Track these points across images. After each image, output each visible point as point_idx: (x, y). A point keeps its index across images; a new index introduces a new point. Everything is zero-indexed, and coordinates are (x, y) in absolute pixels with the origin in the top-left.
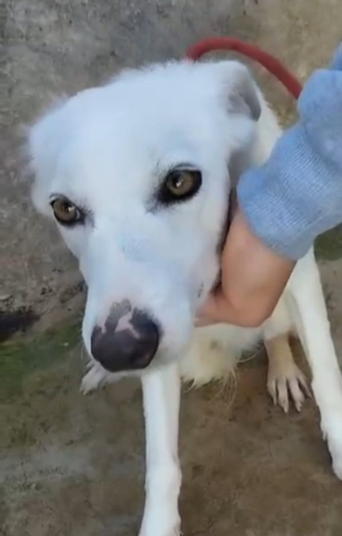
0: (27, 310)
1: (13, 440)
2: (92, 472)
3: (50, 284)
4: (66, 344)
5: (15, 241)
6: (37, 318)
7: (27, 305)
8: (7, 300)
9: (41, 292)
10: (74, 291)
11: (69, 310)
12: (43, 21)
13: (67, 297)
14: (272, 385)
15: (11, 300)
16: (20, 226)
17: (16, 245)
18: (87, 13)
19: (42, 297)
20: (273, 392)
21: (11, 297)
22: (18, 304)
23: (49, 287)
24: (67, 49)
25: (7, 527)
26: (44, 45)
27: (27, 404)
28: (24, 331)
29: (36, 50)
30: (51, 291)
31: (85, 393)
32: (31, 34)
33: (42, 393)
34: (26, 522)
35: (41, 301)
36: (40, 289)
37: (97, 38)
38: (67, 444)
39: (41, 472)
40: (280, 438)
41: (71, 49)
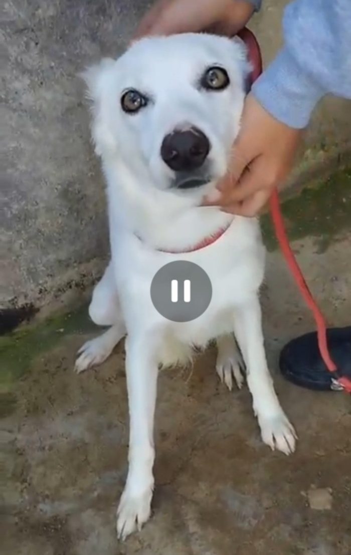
0: (29, 306)
1: (28, 411)
2: (88, 437)
3: (45, 286)
4: (62, 330)
5: (14, 258)
6: (38, 310)
7: (29, 302)
8: (13, 300)
9: (38, 292)
10: (65, 289)
11: (62, 302)
12: (17, 85)
13: (60, 293)
14: (219, 369)
15: (16, 300)
16: (16, 246)
17: (16, 261)
18: (55, 74)
19: (40, 296)
20: (220, 373)
21: (16, 298)
22: (21, 302)
23: (45, 288)
24: (41, 106)
25: (31, 478)
26: (21, 104)
27: (36, 381)
28: (28, 320)
29: (15, 110)
30: (46, 290)
31: (79, 371)
32: (9, 98)
33: (47, 371)
34: (45, 475)
35: (38, 299)
36: (37, 290)
37: (65, 93)
38: (69, 415)
39: (51, 437)
40: (224, 411)
41: (45, 106)
